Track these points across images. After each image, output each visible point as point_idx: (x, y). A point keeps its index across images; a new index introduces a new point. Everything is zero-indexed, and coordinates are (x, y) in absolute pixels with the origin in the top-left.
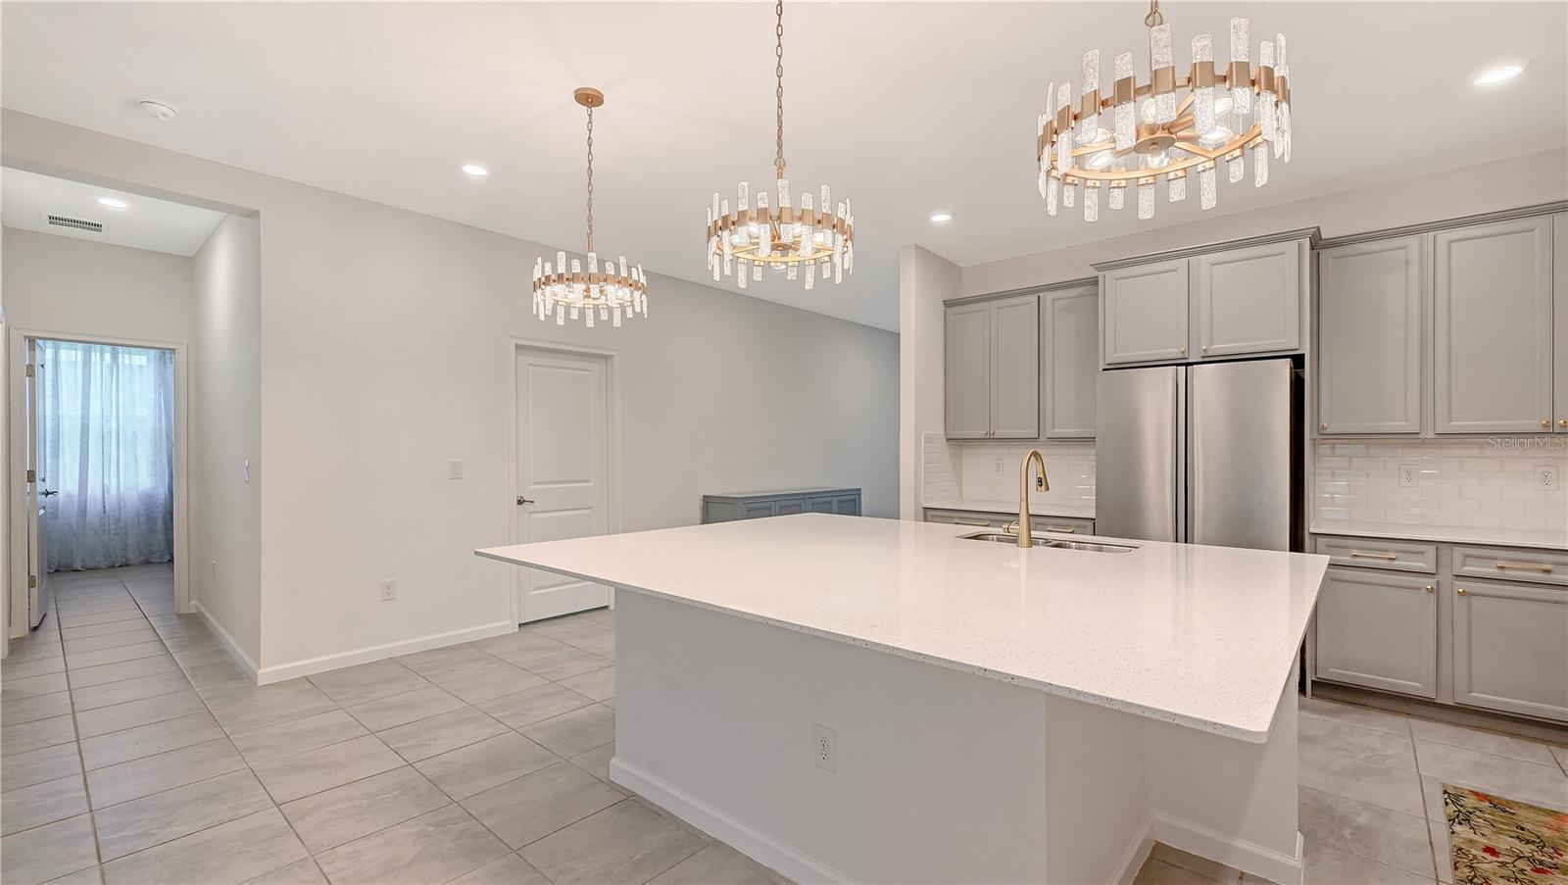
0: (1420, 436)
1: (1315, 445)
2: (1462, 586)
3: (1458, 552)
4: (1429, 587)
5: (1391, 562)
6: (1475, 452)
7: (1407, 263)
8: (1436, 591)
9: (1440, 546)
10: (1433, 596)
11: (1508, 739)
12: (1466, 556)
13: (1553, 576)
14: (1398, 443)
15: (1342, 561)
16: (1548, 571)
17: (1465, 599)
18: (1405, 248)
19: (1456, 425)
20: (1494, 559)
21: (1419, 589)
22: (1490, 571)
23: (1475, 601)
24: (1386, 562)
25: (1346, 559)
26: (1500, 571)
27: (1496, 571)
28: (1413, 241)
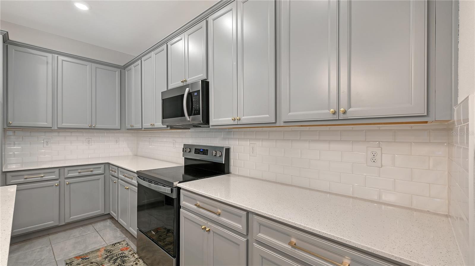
0: (52, 128)
1: (5, 131)
2: (67, 181)
3: (66, 169)
4: (57, 184)
5: (42, 178)
6: (69, 134)
7: (47, 63)
8: (59, 185)
9: (60, 168)
10: (58, 187)
11: (81, 228)
12: (69, 171)
13: (93, 172)
14: (43, 131)
15: (19, 182)
16: (92, 171)
17: (68, 186)
18: (47, 57)
19: (65, 125)
20: (78, 170)
21: (53, 186)
22: (77, 174)
23: (72, 186)
24: (40, 178)
25: (22, 180)
26: (79, 174)
27: (78, 174)
28: (50, 56)
